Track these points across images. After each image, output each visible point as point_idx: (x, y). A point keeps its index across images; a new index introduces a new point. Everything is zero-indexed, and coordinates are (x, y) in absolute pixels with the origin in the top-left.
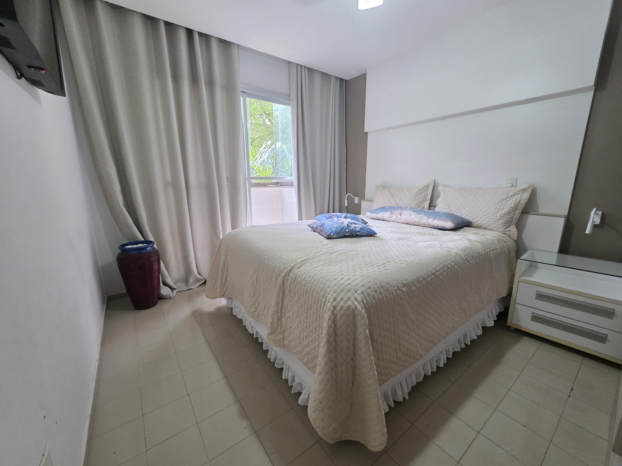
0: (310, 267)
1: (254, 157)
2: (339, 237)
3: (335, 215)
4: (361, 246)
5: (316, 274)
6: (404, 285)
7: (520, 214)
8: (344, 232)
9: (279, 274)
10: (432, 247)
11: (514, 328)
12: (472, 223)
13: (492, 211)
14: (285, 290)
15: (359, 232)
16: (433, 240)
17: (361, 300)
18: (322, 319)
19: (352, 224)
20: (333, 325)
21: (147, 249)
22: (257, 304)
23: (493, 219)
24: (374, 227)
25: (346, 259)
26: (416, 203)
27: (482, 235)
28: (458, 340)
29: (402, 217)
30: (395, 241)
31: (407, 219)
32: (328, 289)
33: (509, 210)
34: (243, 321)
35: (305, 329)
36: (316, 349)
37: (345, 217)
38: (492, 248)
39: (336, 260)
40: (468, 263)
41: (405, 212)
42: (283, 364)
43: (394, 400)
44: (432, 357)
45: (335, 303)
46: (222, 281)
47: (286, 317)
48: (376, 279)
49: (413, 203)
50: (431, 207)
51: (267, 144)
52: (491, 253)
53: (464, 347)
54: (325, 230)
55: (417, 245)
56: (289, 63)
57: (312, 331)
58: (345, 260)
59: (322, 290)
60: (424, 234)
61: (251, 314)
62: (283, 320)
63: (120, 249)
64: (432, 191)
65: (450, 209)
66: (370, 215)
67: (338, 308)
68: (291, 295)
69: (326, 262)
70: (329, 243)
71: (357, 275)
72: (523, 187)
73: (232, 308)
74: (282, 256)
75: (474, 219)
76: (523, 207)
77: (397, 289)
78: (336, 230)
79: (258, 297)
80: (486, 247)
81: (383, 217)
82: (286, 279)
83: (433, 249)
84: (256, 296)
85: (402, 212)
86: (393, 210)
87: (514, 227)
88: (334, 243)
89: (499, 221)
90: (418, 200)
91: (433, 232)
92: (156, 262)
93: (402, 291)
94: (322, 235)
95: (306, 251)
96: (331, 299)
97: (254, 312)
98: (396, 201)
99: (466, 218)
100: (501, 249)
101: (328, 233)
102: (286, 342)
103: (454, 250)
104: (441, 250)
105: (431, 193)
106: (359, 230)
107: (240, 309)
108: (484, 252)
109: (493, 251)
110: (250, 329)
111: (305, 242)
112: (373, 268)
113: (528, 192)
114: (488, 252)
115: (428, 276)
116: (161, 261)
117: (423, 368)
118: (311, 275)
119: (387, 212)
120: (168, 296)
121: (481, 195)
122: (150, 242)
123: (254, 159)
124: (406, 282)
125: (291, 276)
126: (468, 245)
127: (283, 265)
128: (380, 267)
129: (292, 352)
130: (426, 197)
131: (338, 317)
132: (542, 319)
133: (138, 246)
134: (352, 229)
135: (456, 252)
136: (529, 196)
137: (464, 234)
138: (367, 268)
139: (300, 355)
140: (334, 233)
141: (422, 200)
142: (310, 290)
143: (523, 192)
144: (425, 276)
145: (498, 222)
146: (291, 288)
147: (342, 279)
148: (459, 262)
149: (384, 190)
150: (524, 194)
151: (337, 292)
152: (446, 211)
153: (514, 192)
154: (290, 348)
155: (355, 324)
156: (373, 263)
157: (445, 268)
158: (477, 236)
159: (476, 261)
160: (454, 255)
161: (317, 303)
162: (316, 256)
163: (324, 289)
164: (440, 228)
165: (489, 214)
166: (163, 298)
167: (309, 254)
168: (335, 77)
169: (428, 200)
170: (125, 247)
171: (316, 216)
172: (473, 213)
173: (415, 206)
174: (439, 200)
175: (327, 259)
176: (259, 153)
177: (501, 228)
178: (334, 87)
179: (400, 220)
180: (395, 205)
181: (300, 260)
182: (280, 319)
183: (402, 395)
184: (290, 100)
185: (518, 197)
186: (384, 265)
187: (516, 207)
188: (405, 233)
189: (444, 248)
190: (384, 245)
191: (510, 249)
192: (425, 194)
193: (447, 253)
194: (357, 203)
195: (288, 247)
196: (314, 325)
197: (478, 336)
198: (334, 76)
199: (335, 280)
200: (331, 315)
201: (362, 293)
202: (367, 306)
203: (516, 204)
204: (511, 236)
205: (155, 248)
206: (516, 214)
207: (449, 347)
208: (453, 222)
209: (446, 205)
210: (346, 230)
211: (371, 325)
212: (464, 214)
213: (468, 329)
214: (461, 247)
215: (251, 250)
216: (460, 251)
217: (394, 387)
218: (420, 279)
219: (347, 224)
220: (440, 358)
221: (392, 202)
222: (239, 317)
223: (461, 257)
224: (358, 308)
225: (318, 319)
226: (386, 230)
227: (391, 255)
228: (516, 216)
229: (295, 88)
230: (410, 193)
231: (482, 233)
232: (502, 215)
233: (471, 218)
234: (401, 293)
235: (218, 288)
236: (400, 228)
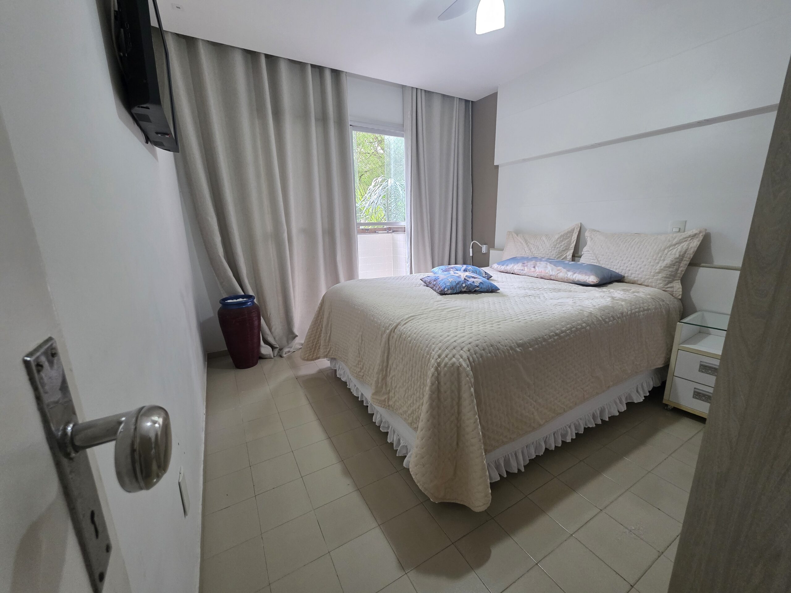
0: (416, 324)
1: (362, 196)
2: (455, 292)
3: (453, 267)
4: (478, 303)
5: (422, 331)
6: (519, 345)
7: (686, 266)
8: (460, 287)
9: (385, 331)
10: (562, 305)
11: (672, 407)
12: (624, 277)
13: (650, 262)
14: (390, 348)
15: (478, 287)
16: (568, 298)
17: (467, 357)
18: (426, 376)
19: (470, 278)
20: (437, 382)
21: (247, 304)
22: (362, 364)
23: (651, 273)
24: (499, 282)
25: (457, 316)
26: (556, 252)
27: (634, 292)
28: (593, 415)
29: (536, 270)
30: (519, 298)
31: (541, 272)
32: (433, 345)
33: (672, 261)
34: (347, 384)
35: (410, 388)
36: (420, 408)
37: (464, 270)
38: (643, 308)
39: (446, 317)
40: (605, 325)
41: (539, 263)
42: (389, 427)
43: (506, 471)
44: (557, 430)
45: (440, 359)
46: (325, 340)
47: (391, 376)
48: (486, 337)
49: (552, 253)
50: (576, 258)
51: (377, 181)
52: (641, 313)
53: (601, 423)
54: (438, 285)
55: (545, 303)
56: (403, 87)
57: (416, 390)
58: (456, 318)
59: (427, 347)
60: (559, 290)
61: (356, 375)
62: (389, 379)
63: (221, 303)
64: (577, 238)
65: (597, 259)
66: (498, 267)
67: (443, 365)
68: (397, 352)
69: (435, 318)
70: (442, 299)
71: (466, 332)
72: (692, 232)
73: (336, 370)
74: (388, 312)
75: (627, 272)
76: (691, 257)
77: (509, 349)
78: (451, 285)
79: (363, 357)
80: (633, 307)
81: (514, 270)
82: (391, 336)
83: (562, 308)
84: (361, 355)
85: (536, 264)
86: (525, 262)
87: (679, 282)
88: (448, 299)
89: (658, 275)
90: (558, 249)
91: (571, 289)
92: (257, 318)
93: (516, 351)
94: (435, 290)
95: (415, 307)
96: (435, 356)
97: (359, 372)
98: (531, 250)
99: (617, 271)
100: (656, 308)
101: (442, 289)
102: (391, 403)
103: (589, 309)
104: (572, 308)
105: (575, 240)
106: (478, 284)
107: (344, 370)
108: (630, 312)
109: (644, 311)
110: (355, 391)
111: (415, 298)
112: (485, 326)
113: (698, 239)
114: (636, 312)
115: (549, 336)
116: (262, 318)
117: (545, 442)
118: (417, 331)
119: (518, 264)
120: (268, 356)
121: (638, 243)
122: (250, 297)
123: (363, 199)
124: (521, 341)
125: (396, 332)
126: (609, 304)
127: (389, 321)
128: (493, 325)
129: (398, 413)
130: (570, 245)
131: (442, 374)
132: (707, 396)
133: (238, 300)
134: (470, 284)
135: (592, 311)
136: (699, 243)
137: (609, 291)
138: (478, 326)
139: (405, 415)
140: (448, 288)
141: (564, 249)
142: (415, 347)
143: (692, 239)
144: (545, 337)
145: (656, 276)
146: (397, 345)
147: (448, 336)
148: (593, 323)
149: (518, 236)
150: (693, 241)
151: (442, 349)
152: (592, 262)
153: (680, 239)
154: (395, 409)
155: (459, 382)
156: (486, 321)
157: (573, 329)
158: (626, 293)
159: (618, 323)
160: (587, 315)
161: (422, 359)
162: (424, 313)
163: (429, 346)
164: (581, 283)
165: (646, 267)
166: (263, 357)
167: (417, 311)
168: (459, 98)
169: (571, 249)
170: (226, 301)
171: (433, 268)
172: (626, 265)
173: (554, 256)
174: (585, 249)
175: (435, 316)
176: (368, 192)
177: (660, 284)
178: (458, 112)
179: (533, 273)
180: (530, 255)
181: (407, 316)
182: (385, 378)
183: (516, 466)
184: (403, 130)
185: (684, 245)
186: (498, 323)
187: (681, 257)
188: (535, 289)
189: (577, 306)
190: (506, 302)
191: (671, 309)
192: (568, 241)
193: (578, 312)
194: (485, 252)
195: (396, 303)
196: (419, 383)
197: (621, 412)
198: (457, 98)
199: (441, 337)
200: (435, 371)
201: (469, 351)
202: (473, 364)
203: (682, 253)
204: (673, 294)
205: (256, 303)
206: (681, 267)
207: (580, 422)
208: (597, 275)
209: (592, 255)
210: (462, 284)
211: (476, 385)
212: (614, 266)
213: (608, 403)
214: (600, 305)
215: (357, 306)
216: (596, 311)
217: (507, 456)
218: (539, 339)
219: (464, 278)
220: (567, 432)
221: (527, 251)
222: (343, 379)
223: (596, 317)
224: (463, 366)
225: (422, 377)
226: (513, 285)
227: (510, 313)
228: (681, 269)
229: (409, 116)
230: (549, 240)
231: (633, 290)
232: (662, 268)
233: (624, 271)
234: (514, 353)
235: (322, 347)
236: (531, 283)
